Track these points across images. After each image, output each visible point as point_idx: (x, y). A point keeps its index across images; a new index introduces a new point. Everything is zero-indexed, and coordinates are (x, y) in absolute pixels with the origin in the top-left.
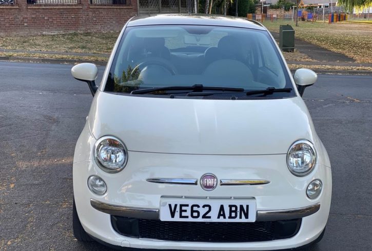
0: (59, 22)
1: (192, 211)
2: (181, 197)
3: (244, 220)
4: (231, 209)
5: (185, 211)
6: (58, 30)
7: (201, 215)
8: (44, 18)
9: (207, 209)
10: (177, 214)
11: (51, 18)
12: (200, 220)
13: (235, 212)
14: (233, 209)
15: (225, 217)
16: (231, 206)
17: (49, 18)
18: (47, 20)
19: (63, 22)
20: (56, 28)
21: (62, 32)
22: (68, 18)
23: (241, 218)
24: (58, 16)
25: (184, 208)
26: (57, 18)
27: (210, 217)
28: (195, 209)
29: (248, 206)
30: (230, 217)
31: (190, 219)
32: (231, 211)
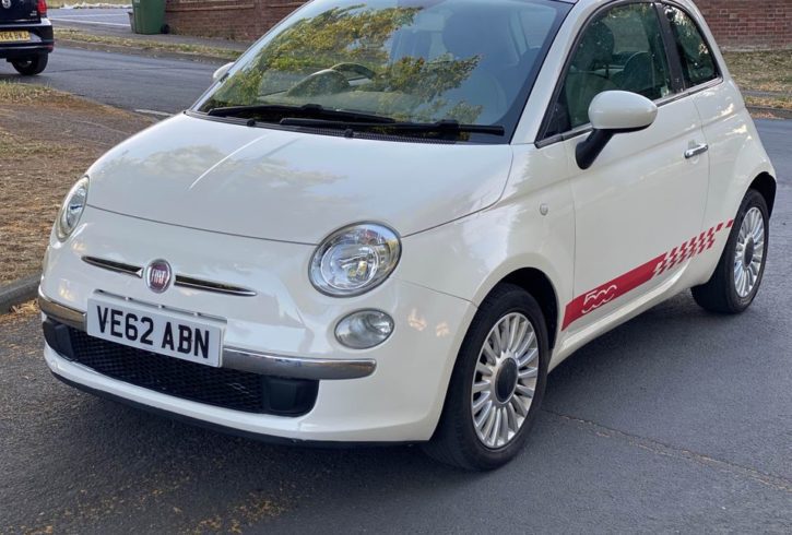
0: (762, 24)
1: (128, 327)
2: (123, 298)
3: (200, 359)
4: (181, 333)
5: (118, 323)
6: (757, 43)
7: (140, 335)
8: (728, 16)
9: (147, 326)
10: (108, 326)
11: (744, 16)
12: (137, 344)
13: (188, 339)
14: (186, 334)
15: (172, 348)
16: (182, 328)
17: (739, 16)
18: (733, 20)
19: (770, 24)
20: (752, 38)
21: (765, 48)
22: (784, 15)
23: (196, 354)
24: (761, 11)
25: (117, 317)
26: (758, 15)
27: (150, 343)
28: (132, 321)
29: (207, 333)
30: (181, 349)
31: (124, 341)
32: (182, 339)
